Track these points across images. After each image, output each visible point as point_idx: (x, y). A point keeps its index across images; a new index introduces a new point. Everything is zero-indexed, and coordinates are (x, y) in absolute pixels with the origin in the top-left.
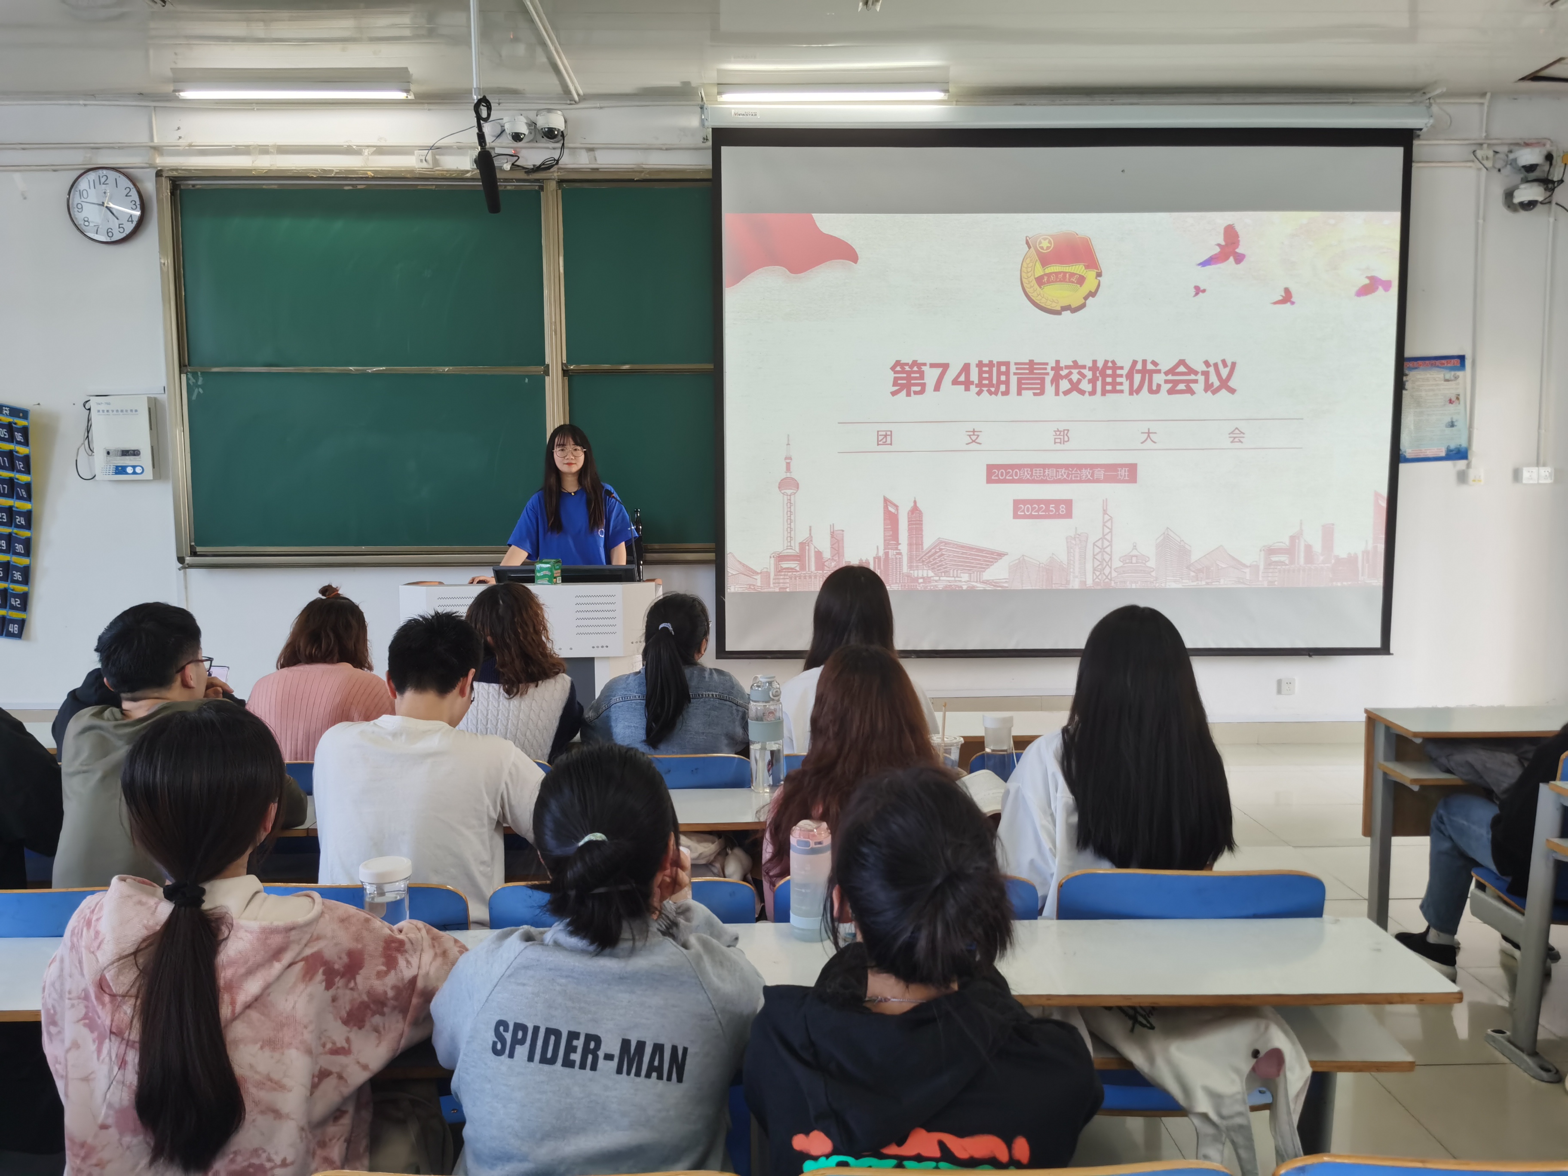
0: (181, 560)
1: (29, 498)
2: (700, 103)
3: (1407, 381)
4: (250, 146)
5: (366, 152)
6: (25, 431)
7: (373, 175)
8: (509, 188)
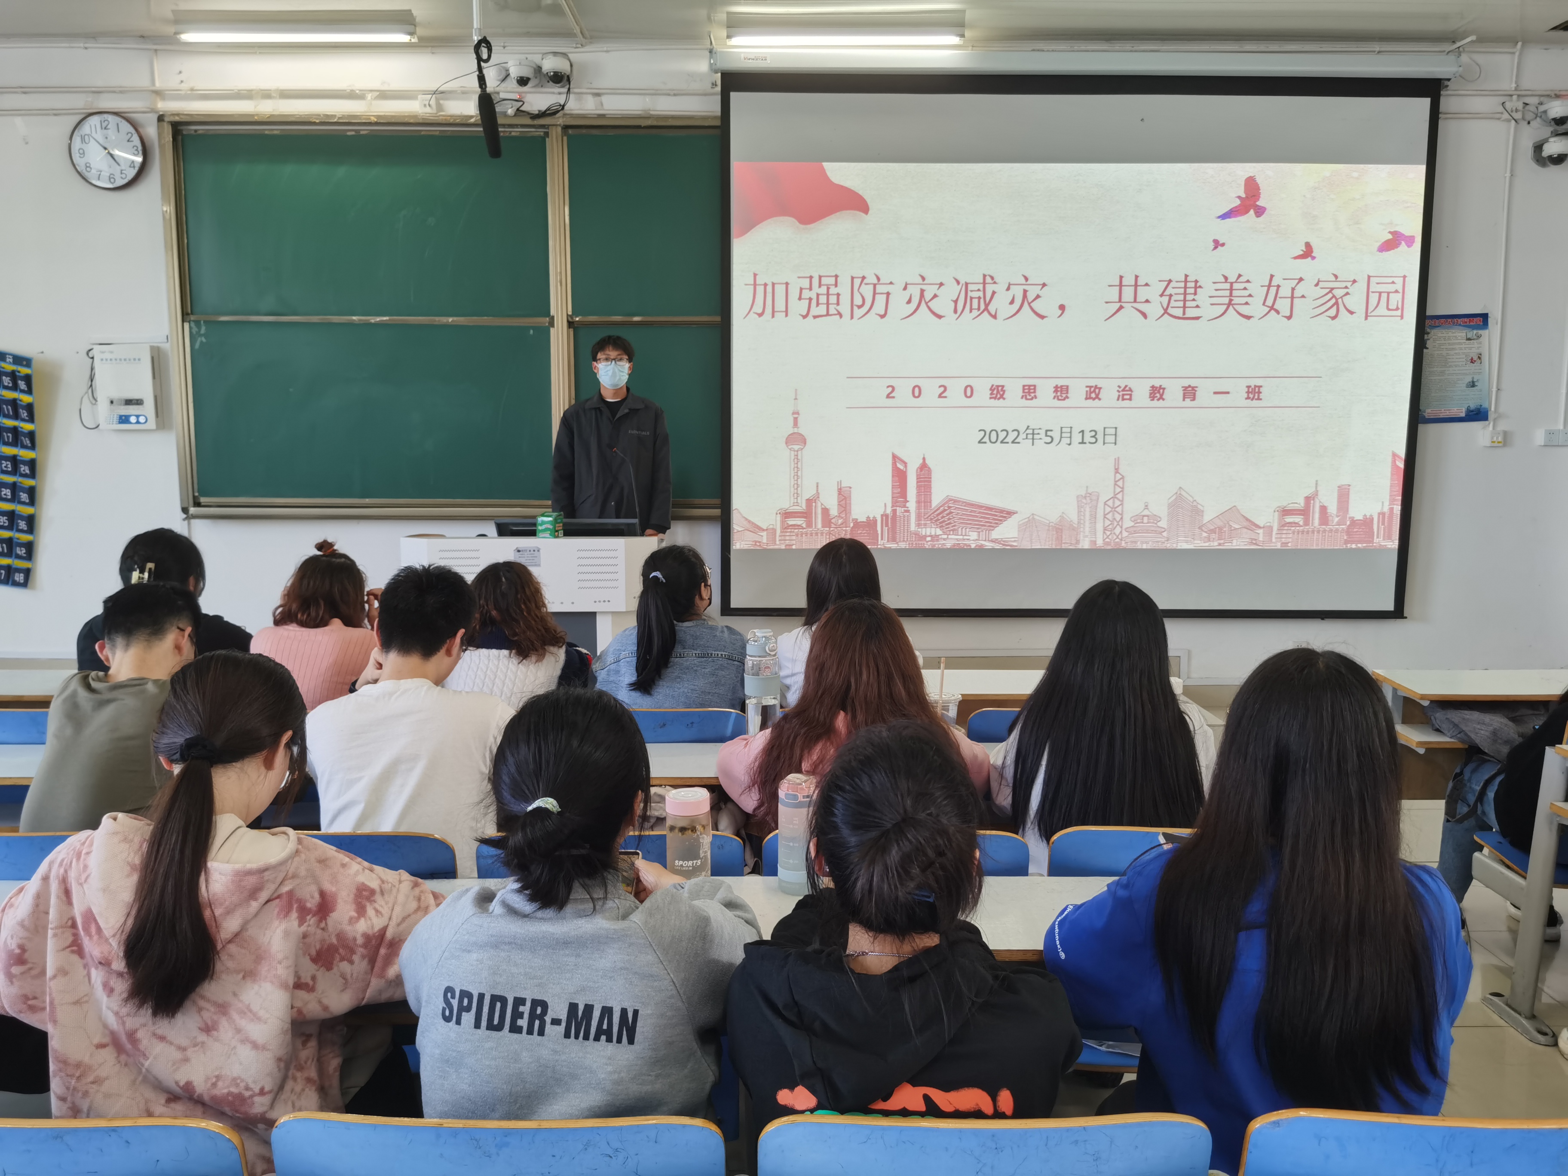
0: (185, 510)
1: (33, 447)
2: (709, 47)
3: (1429, 339)
4: (252, 90)
5: (369, 96)
6: (28, 379)
7: (376, 120)
8: (513, 134)
